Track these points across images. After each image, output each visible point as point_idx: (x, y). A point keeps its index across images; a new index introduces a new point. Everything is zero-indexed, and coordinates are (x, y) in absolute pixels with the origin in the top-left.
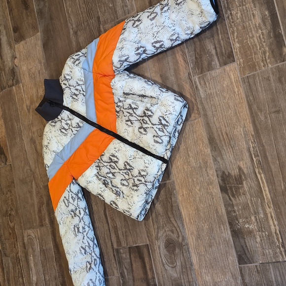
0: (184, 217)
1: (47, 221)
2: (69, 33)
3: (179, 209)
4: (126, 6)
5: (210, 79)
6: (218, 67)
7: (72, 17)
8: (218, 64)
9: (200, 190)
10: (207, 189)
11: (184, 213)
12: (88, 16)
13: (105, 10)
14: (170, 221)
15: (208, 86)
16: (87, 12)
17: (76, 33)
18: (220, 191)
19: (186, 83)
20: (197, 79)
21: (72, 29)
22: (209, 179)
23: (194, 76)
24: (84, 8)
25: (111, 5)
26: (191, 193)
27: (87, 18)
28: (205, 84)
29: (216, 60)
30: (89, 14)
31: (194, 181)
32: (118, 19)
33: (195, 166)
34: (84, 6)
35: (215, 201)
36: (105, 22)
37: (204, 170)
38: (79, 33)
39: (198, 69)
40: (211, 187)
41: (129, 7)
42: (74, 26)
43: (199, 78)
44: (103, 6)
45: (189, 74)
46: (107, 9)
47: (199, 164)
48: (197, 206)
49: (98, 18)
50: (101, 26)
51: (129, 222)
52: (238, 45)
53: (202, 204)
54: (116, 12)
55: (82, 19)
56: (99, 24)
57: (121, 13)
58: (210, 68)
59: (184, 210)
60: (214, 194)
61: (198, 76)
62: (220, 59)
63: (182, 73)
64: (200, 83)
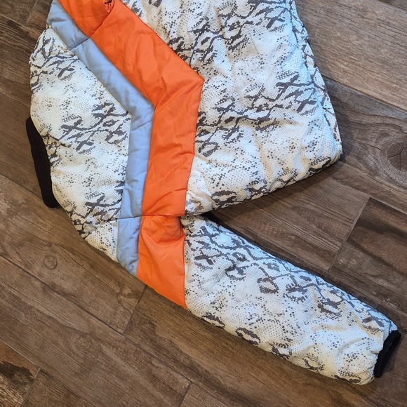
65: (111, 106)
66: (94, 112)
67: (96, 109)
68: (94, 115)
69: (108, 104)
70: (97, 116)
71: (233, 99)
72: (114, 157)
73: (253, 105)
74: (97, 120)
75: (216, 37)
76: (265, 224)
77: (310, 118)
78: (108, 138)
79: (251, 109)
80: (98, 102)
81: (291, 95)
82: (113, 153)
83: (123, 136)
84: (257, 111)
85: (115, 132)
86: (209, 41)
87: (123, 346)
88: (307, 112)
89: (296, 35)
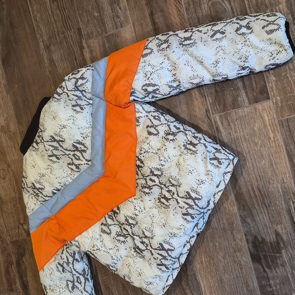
0: (203, 289)
1: (18, 285)
2: (38, 47)
3: (196, 279)
4: (118, 17)
5: (235, 119)
6: (247, 104)
7: (41, 26)
8: (247, 101)
9: (224, 257)
10: (234, 257)
11: (203, 284)
12: (64, 26)
13: (88, 21)
14: (185, 293)
15: (233, 128)
16: (62, 21)
17: (48, 48)
18: (250, 260)
19: (204, 121)
20: (218, 118)
21: (43, 42)
22: (237, 245)
23: (213, 114)
24: (58, 16)
25: (96, 14)
26: (213, 260)
27: (63, 29)
28: (229, 125)
29: (244, 95)
30: (66, 24)
31: (216, 246)
32: (106, 33)
33: (217, 227)
34: (58, 12)
35: (244, 272)
36: (89, 36)
37: (229, 233)
38: (52, 48)
39: (219, 105)
40: (238, 254)
41: (122, 18)
42: (45, 38)
43: (221, 117)
44: (85, 14)
45: (207, 111)
46: (91, 19)
47: (222, 225)
48: (220, 277)
49: (79, 30)
50: (84, 41)
51: (129, 292)
52: (274, 78)
53: (227, 274)
54: (103, 23)
55: (56, 30)
56: (80, 37)
57: (110, 26)
58: (236, 105)
59: (203, 281)
60: (243, 263)
61: (218, 115)
62: (249, 94)
63: (197, 109)
64: (222, 124)
65: (85, 149)
66: (74, 144)
67: (77, 143)
68: (73, 145)
69: (85, 147)
70: (74, 146)
71: (137, 223)
72: (65, 175)
73: (142, 238)
74: (72, 149)
75: (158, 186)
76: (106, 275)
77: (159, 273)
78: (69, 164)
79: (140, 238)
80: (81, 139)
81: (161, 255)
82: (66, 173)
83: (78, 170)
84: (141, 242)
85: (75, 165)
86: (154, 183)
87: (6, 245)
88: (161, 269)
89: (194, 227)
